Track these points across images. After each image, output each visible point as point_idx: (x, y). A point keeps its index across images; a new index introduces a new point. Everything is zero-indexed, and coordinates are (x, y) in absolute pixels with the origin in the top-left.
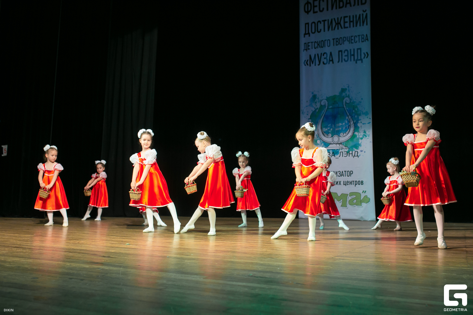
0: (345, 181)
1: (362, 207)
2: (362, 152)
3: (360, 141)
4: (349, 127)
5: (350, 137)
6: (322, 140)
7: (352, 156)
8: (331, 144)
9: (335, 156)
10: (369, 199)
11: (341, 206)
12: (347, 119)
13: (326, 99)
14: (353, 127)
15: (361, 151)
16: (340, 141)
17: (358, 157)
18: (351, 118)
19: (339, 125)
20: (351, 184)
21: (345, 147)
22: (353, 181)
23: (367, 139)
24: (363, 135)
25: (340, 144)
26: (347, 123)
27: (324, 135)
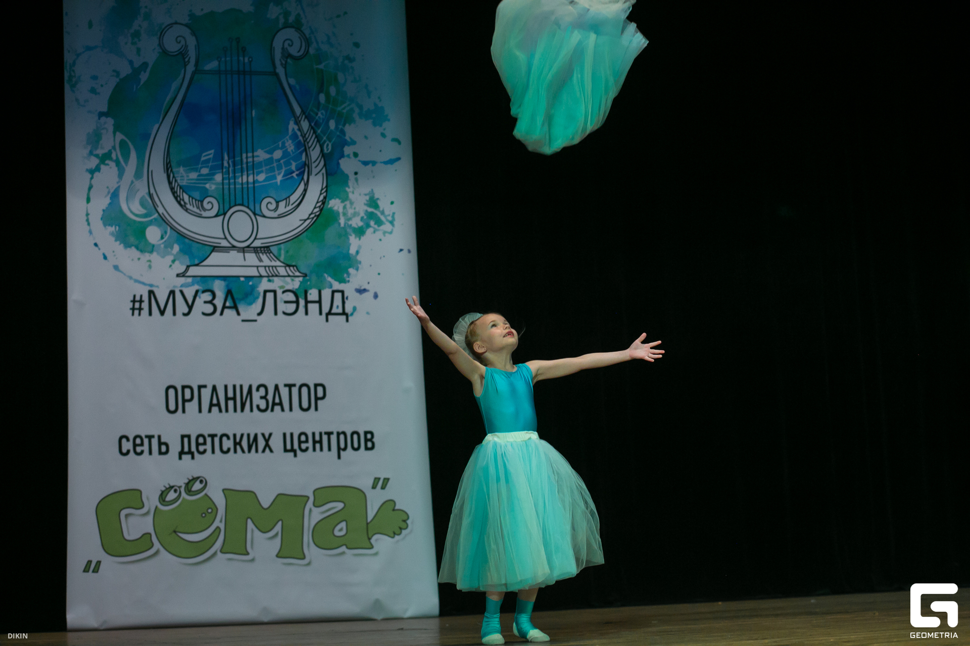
0: (292, 435)
1: (376, 554)
2: (365, 295)
3: (354, 243)
4: (304, 169)
5: (308, 221)
6: (173, 228)
7: (321, 313)
8: (215, 248)
9: (241, 308)
10: (405, 518)
11: (277, 556)
12: (294, 137)
13: (186, 25)
14: (320, 175)
15: (361, 291)
16: (258, 237)
17: (347, 320)
18: (312, 132)
19: (253, 157)
20: (318, 446)
21: (283, 268)
22: (326, 433)
23: (385, 236)
24: (365, 214)
25: (261, 252)
26: (294, 151)
27: (183, 200)
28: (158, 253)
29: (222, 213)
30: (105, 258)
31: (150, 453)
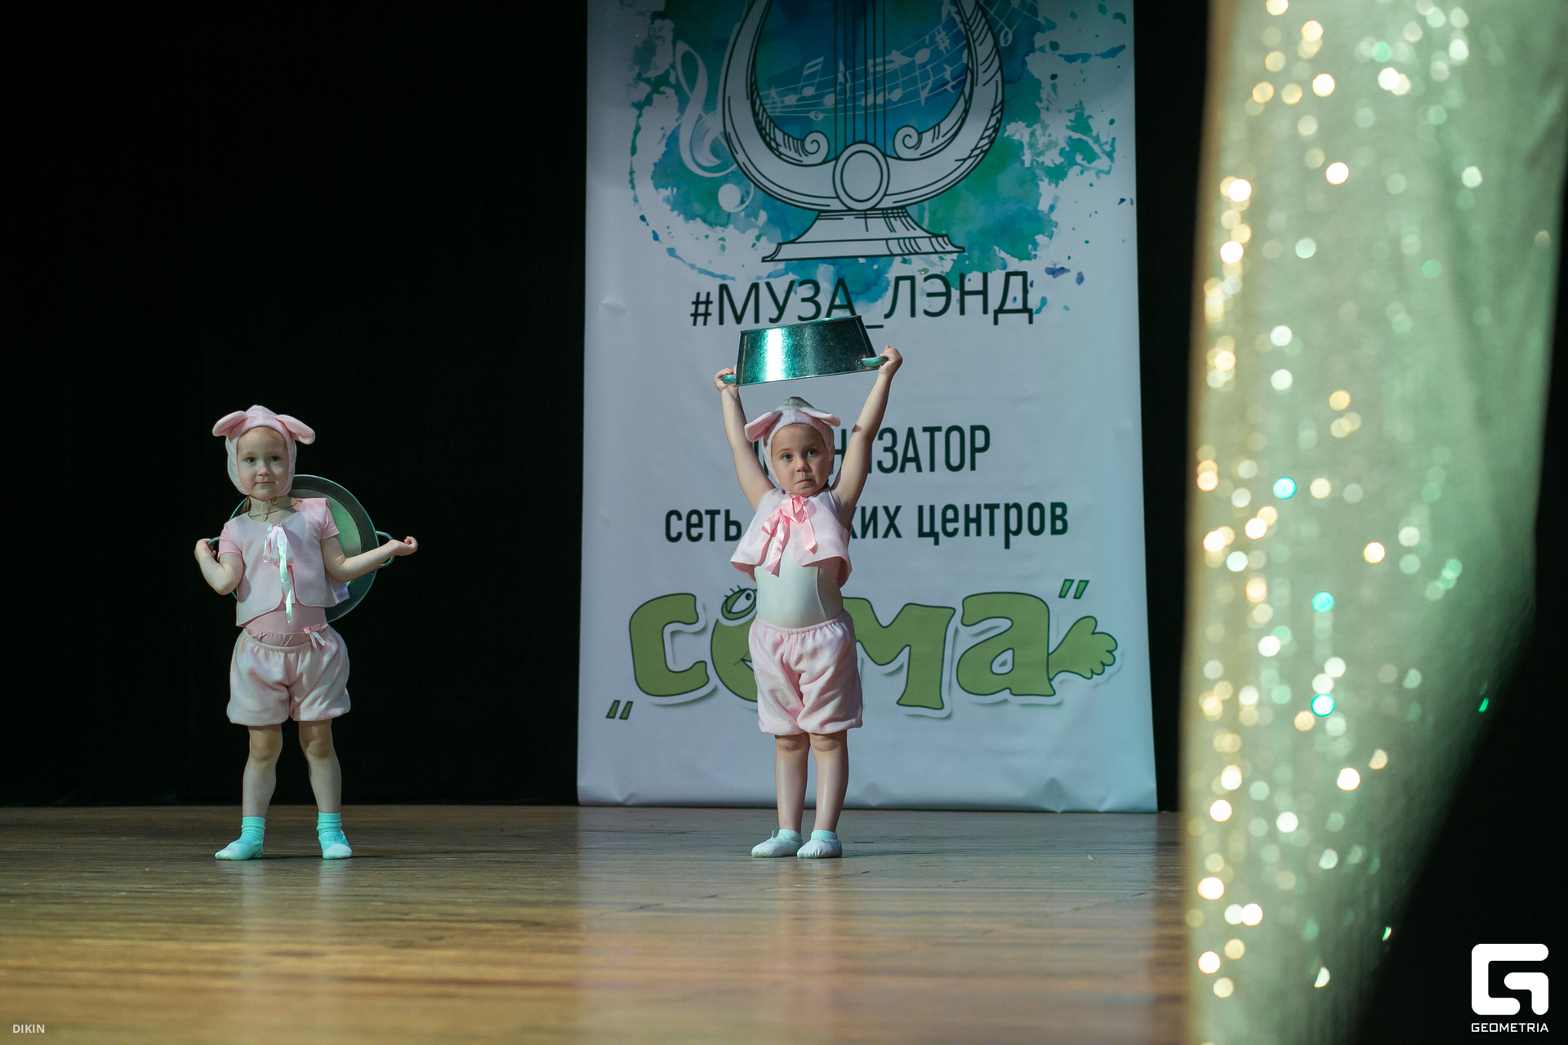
0: (932, 508)
1: (1060, 705)
2: (1062, 277)
3: (1047, 192)
4: (965, 76)
5: (970, 161)
6: (759, 186)
7: (985, 311)
8: (821, 214)
9: (860, 309)
10: (1111, 646)
11: (899, 703)
12: (951, 24)
14: (993, 82)
15: (1054, 272)
16: (888, 193)
17: (1031, 321)
18: (980, 13)
19: (884, 63)
20: (973, 526)
21: (927, 240)
22: (987, 506)
23: (1098, 177)
24: (1067, 143)
25: (895, 217)
26: (949, 48)
27: (775, 140)
28: (736, 227)
29: (833, 157)
30: (656, 237)
31: (712, 538)
